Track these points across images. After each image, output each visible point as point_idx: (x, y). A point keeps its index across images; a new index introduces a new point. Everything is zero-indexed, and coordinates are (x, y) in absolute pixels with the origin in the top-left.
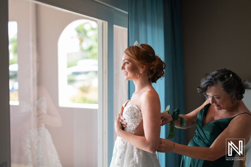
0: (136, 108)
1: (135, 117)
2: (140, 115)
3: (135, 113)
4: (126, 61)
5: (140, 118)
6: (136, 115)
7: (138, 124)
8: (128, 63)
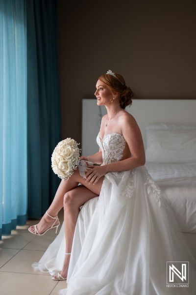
0: (117, 134)
1: (120, 143)
2: (122, 139)
3: (118, 140)
4: (100, 87)
5: (123, 141)
6: (120, 140)
7: (124, 147)
8: (102, 89)
